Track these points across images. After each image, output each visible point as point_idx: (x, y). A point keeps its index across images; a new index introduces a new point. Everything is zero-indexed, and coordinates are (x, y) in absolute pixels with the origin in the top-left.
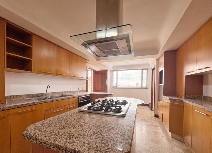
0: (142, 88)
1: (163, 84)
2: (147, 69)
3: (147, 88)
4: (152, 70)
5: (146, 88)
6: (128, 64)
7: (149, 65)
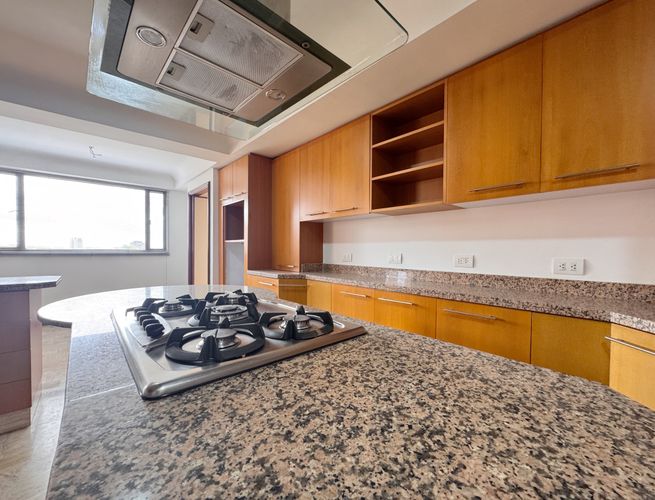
0: (149, 252)
1: (245, 240)
2: (165, 193)
3: (167, 254)
4: (192, 197)
5: (163, 253)
6: (98, 158)
7: (172, 179)
